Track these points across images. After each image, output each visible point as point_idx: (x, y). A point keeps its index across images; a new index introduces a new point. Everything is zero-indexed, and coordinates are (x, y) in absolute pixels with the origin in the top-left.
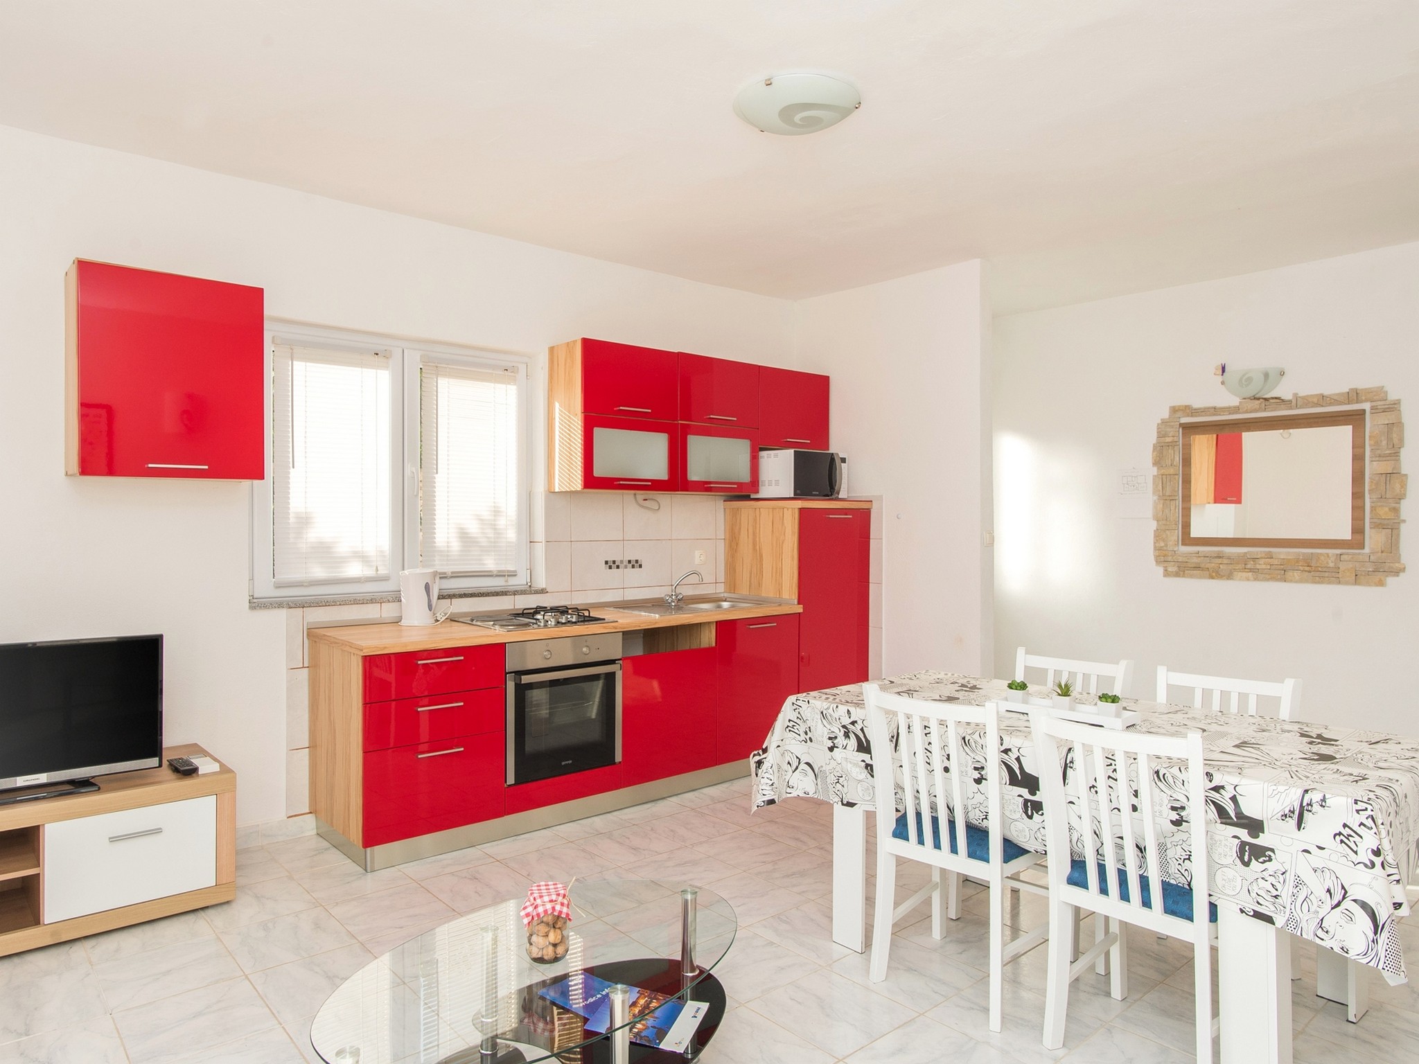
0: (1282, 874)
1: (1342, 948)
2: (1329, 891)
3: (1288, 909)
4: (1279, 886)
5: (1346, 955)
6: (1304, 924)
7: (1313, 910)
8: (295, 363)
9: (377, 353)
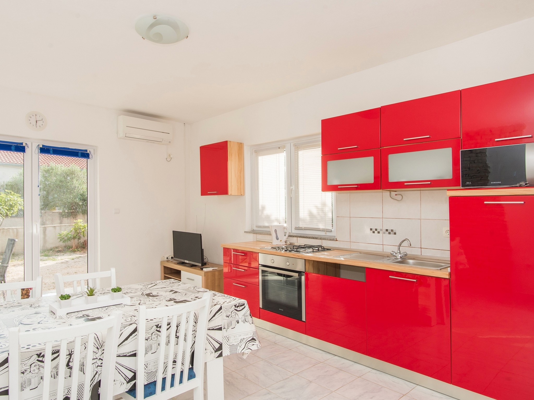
8: (259, 157)
9: (279, 148)
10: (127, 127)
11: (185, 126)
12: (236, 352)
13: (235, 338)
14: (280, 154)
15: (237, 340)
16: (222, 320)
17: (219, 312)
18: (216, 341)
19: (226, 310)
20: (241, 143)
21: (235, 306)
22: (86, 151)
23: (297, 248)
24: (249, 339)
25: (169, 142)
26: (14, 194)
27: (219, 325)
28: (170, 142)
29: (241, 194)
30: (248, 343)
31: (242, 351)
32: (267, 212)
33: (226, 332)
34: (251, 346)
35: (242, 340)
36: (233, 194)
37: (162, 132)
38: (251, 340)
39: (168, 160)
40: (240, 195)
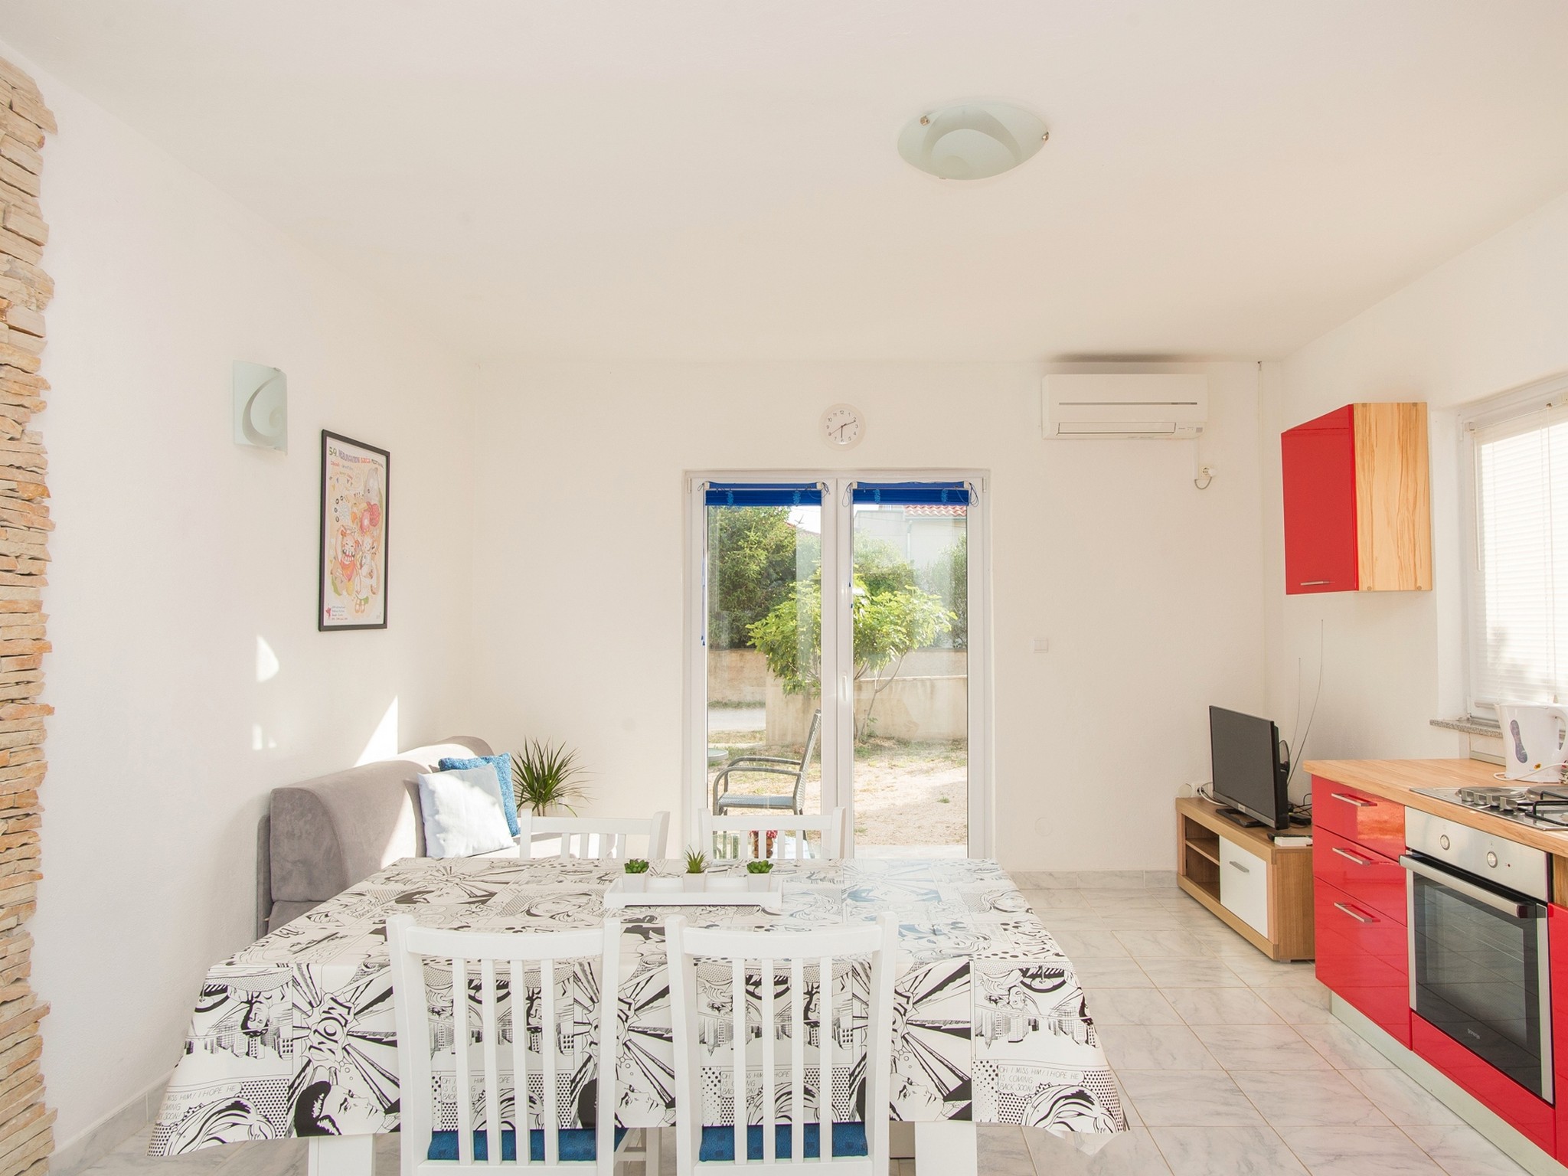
8: (1483, 446)
9: (1550, 405)
10: (1062, 406)
11: (1260, 370)
12: (1020, 1119)
13: (1020, 1075)
14: (1550, 428)
15: (1028, 1084)
16: (973, 1006)
17: (959, 981)
18: (950, 1066)
19: (985, 978)
20: (1415, 404)
21: (1024, 972)
22: (961, 484)
23: (1537, 803)
24: (1068, 1092)
25: (1197, 428)
26: (922, 595)
27: (961, 1020)
28: (1199, 430)
29: (1421, 588)
30: (1061, 1102)
31: (1041, 1125)
32: (1513, 653)
33: (986, 1047)
34: (1072, 1116)
35: (1042, 1088)
36: (1377, 588)
37: (1173, 404)
38: (1073, 1096)
39: (1201, 484)
40: (1412, 587)
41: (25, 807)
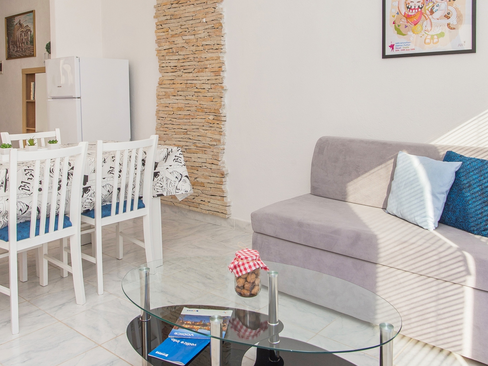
0: (162, 179)
1: (186, 191)
2: (176, 177)
3: (166, 189)
4: (162, 183)
5: (187, 193)
6: (172, 191)
7: (173, 185)
41: (216, 113)
